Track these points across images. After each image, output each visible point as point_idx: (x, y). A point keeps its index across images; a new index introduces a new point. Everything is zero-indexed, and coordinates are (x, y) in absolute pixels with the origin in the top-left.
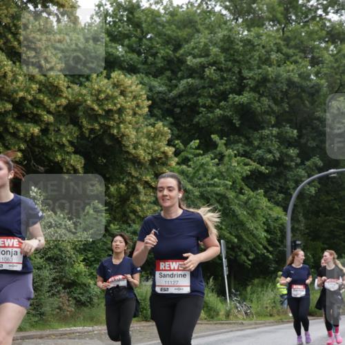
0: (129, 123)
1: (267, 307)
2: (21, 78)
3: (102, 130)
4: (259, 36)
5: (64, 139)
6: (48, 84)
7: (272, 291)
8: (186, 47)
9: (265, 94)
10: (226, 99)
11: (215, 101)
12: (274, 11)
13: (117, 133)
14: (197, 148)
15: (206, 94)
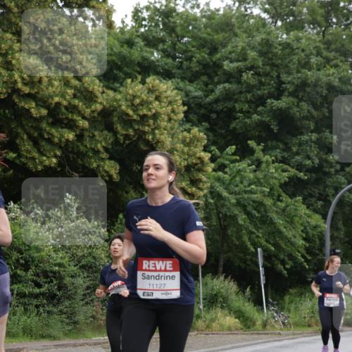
0: (165, 129)
1: (305, 317)
2: (56, 83)
3: (137, 136)
4: (298, 39)
5: (99, 145)
6: (82, 89)
7: (311, 300)
8: (223, 52)
9: (304, 99)
10: (263, 104)
11: (253, 106)
12: (314, 13)
13: (153, 139)
14: (234, 154)
15: (243, 99)
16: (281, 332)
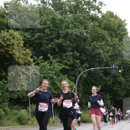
4: (65, 18)
9: (67, 40)
10: (53, 41)
11: (49, 42)
12: (71, 8)
13: (12, 53)
14: (42, 59)
15: (45, 39)
16: (59, 125)
